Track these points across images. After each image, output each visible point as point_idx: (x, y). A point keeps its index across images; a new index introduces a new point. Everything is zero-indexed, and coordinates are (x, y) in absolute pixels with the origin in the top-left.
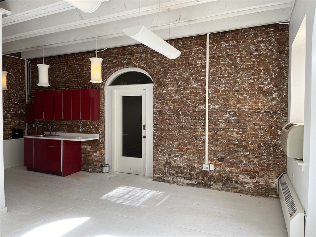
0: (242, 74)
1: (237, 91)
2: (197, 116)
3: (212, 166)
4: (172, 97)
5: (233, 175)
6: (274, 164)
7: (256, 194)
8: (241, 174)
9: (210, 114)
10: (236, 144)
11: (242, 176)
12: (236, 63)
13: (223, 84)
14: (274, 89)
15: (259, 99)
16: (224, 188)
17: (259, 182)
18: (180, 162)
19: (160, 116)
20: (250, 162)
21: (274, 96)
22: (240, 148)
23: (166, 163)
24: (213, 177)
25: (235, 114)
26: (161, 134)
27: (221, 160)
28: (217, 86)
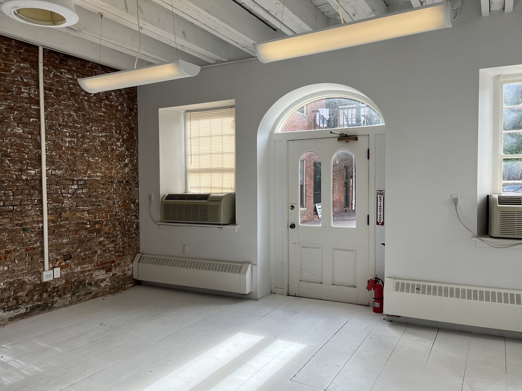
0: (92, 127)
1: (86, 151)
2: (26, 187)
3: (57, 270)
5: (85, 276)
6: (129, 246)
7: (112, 291)
8: (95, 270)
9: (49, 184)
10: (88, 228)
11: (97, 273)
12: (84, 109)
13: (67, 137)
14: (127, 153)
15: (111, 164)
16: (74, 299)
17: (116, 274)
20: (106, 250)
21: (126, 162)
22: (94, 233)
24: (58, 288)
25: (85, 185)
27: (67, 257)
28: (59, 139)
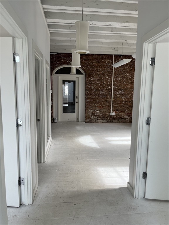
0: (127, 74)
1: (125, 81)
2: (108, 91)
3: (114, 113)
4: (96, 82)
5: (122, 116)
8: (125, 115)
9: (114, 90)
10: (124, 103)
11: (126, 116)
12: (125, 69)
13: (119, 78)
16: (118, 121)
18: (99, 113)
19: (89, 91)
22: (125, 105)
23: (92, 114)
24: (114, 117)
25: (123, 91)
26: (90, 100)
27: (117, 110)
28: (117, 78)
